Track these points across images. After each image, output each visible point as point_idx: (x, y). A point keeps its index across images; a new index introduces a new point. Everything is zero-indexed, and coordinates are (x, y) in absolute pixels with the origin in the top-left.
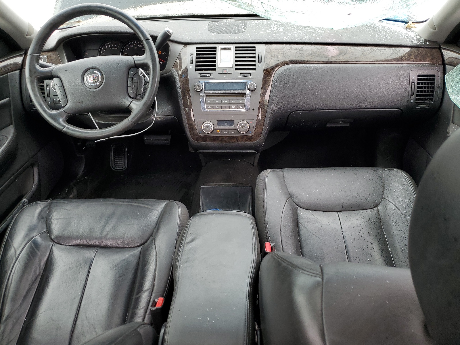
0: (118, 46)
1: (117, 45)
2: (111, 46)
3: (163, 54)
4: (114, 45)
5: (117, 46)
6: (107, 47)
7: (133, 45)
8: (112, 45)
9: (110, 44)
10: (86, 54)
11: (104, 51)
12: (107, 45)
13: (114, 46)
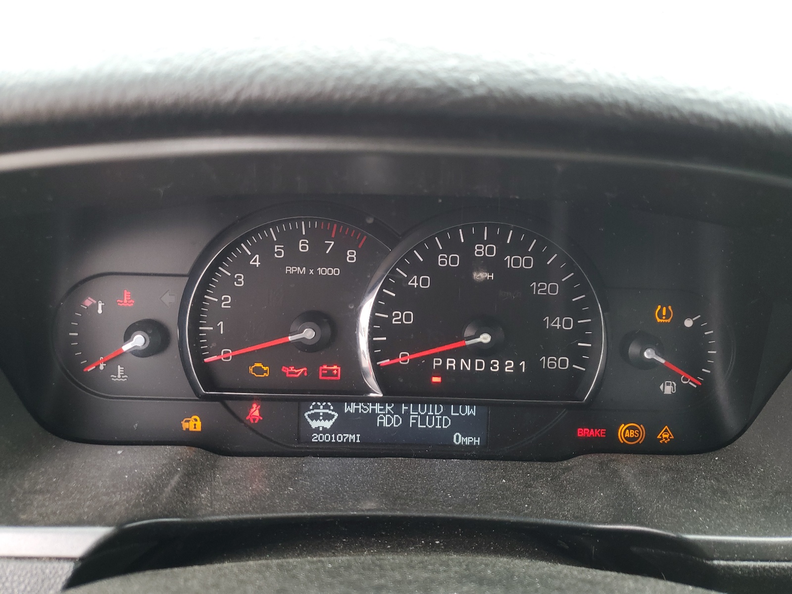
0: (351, 256)
1: (339, 251)
2: (294, 257)
3: (688, 323)
4: (317, 245)
5: (337, 258)
6: (256, 261)
7: (466, 251)
8: (303, 246)
9: (289, 239)
10: (88, 302)
11: (234, 292)
12: (265, 249)
13: (315, 258)
